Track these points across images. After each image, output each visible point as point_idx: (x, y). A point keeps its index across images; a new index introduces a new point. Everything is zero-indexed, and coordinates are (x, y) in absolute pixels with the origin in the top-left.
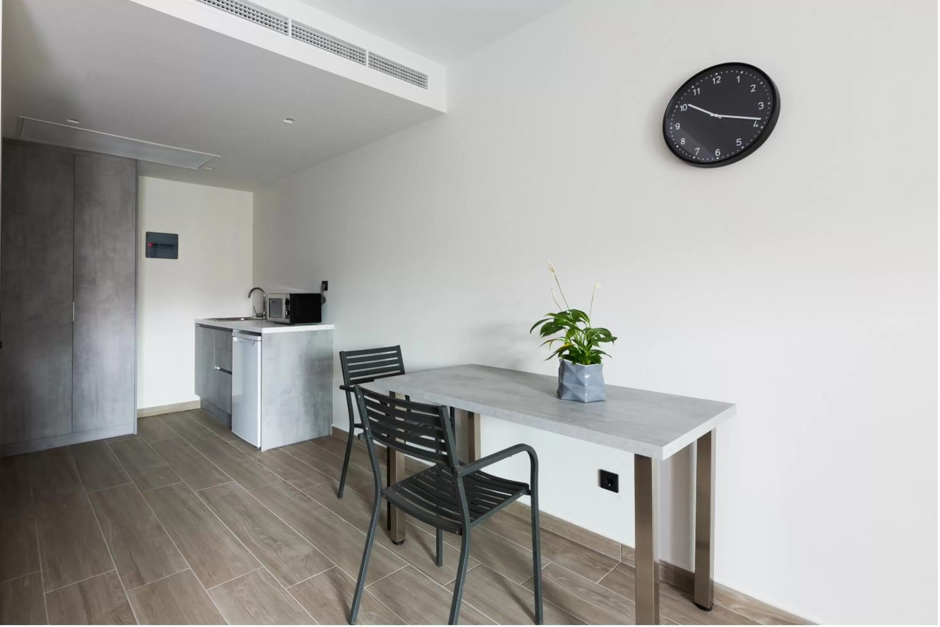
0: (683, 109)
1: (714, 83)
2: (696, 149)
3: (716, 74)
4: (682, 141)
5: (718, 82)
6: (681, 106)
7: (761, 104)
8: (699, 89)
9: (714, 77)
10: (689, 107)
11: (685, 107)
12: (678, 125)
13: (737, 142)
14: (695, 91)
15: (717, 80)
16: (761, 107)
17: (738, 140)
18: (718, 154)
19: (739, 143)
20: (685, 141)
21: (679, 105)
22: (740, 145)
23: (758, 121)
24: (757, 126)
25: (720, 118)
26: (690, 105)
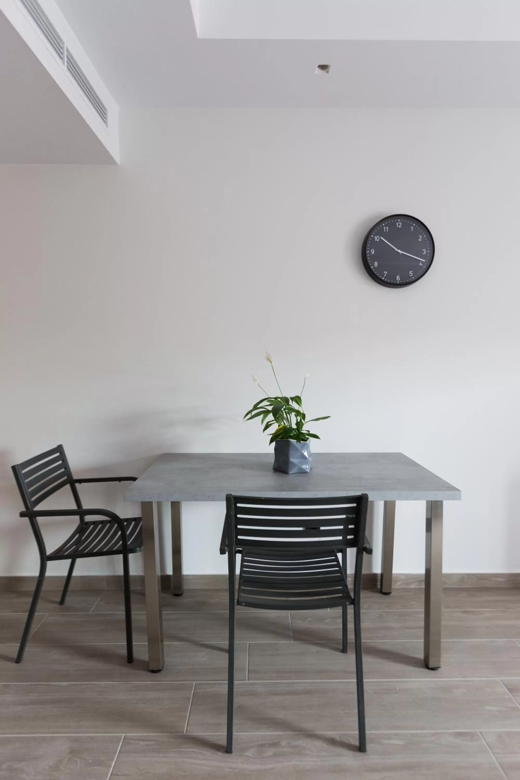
0: (377, 239)
1: (397, 226)
2: (385, 272)
3: (399, 220)
4: (375, 264)
5: (400, 227)
6: (375, 237)
7: (424, 251)
8: (387, 228)
9: (398, 222)
10: (380, 239)
11: (378, 238)
12: (372, 251)
13: (410, 273)
14: (385, 228)
15: (399, 225)
16: (424, 253)
17: (411, 272)
18: (398, 279)
19: (411, 274)
20: (377, 264)
21: (374, 236)
22: (412, 275)
23: (422, 262)
24: (422, 265)
25: (401, 253)
26: (381, 238)
